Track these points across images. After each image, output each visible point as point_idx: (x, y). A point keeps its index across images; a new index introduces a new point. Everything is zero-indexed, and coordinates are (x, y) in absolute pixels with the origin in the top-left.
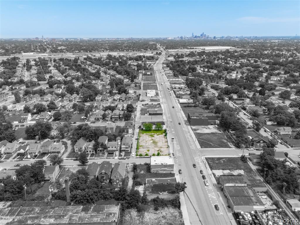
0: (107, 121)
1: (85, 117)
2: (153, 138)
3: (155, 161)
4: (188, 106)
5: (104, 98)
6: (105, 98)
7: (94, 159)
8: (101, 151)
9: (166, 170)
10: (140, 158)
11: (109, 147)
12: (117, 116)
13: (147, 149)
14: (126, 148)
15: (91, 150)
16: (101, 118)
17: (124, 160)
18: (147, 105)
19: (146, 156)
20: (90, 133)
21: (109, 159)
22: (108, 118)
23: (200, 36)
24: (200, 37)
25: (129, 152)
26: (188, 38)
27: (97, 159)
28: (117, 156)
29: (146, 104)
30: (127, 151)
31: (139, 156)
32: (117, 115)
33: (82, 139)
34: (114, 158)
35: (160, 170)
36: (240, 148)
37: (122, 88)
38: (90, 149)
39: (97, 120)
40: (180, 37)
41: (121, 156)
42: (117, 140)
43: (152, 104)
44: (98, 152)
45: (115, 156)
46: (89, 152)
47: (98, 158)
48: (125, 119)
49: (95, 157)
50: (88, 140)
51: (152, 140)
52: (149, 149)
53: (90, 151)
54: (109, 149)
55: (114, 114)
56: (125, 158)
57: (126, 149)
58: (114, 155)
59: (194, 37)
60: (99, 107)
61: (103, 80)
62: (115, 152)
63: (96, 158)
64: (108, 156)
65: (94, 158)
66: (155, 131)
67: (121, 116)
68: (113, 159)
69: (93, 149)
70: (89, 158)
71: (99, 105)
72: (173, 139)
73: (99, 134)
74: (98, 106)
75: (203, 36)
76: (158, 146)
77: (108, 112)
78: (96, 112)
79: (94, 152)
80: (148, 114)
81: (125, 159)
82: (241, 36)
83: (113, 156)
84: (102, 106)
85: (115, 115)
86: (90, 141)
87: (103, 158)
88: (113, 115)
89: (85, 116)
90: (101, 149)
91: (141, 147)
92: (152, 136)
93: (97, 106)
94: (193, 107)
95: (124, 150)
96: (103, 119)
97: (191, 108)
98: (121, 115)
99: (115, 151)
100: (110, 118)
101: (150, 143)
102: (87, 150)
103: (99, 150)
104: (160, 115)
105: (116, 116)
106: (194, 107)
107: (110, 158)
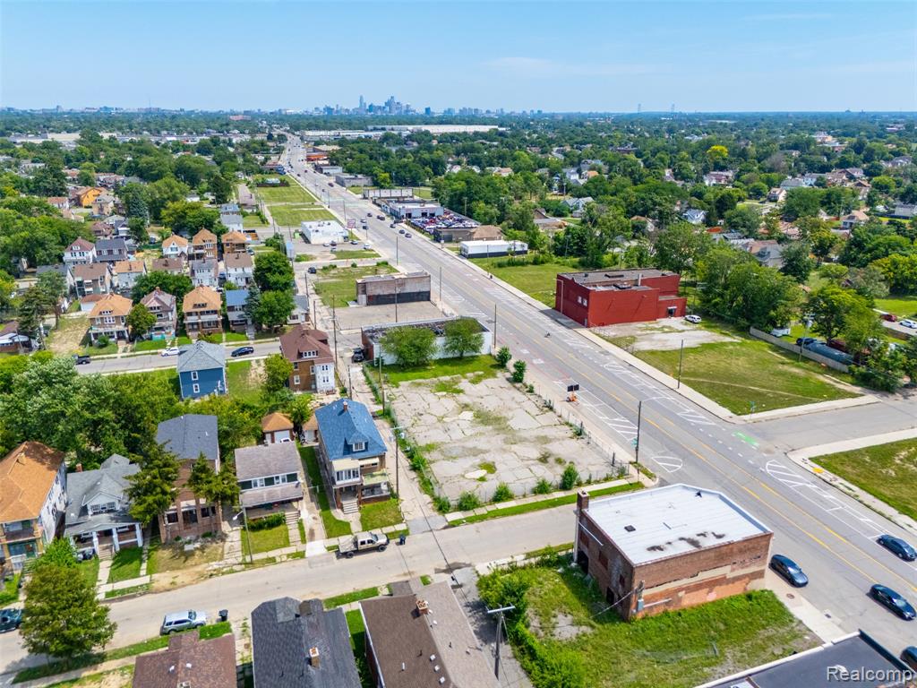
0: (162, 345)
1: (23, 339)
2: (463, 398)
3: (630, 529)
4: (512, 264)
5: (110, 252)
6: (116, 252)
7: (146, 590)
8: (190, 517)
9: (722, 581)
10: (471, 520)
11: (247, 485)
12: (214, 317)
13: (477, 461)
14: (366, 471)
15: (114, 526)
16: (121, 336)
17: (375, 555)
18: (333, 272)
19: (501, 506)
20: (88, 407)
21: (271, 567)
22: (161, 329)
23: (384, 105)
24: (384, 108)
25: (386, 498)
26: (347, 110)
27: (173, 586)
28: (312, 533)
29: (325, 268)
30: (373, 488)
31: (461, 507)
32: (215, 312)
33: (27, 452)
34: (301, 555)
35: (689, 589)
36: (893, 393)
37: (191, 213)
38: (105, 516)
39: (101, 347)
40: (322, 109)
41: (344, 528)
42: (272, 433)
43: (354, 266)
44: (165, 527)
45: (304, 541)
46: (95, 540)
47: (182, 576)
48: (259, 329)
49: (150, 572)
50: (73, 454)
51: (466, 407)
52: (489, 458)
53: (105, 535)
54: (248, 498)
55: (195, 306)
56: (383, 540)
57: (368, 481)
58: (294, 533)
59: (367, 108)
60: (96, 289)
61: (85, 203)
62: (289, 514)
63: (163, 579)
64: (247, 549)
65: (144, 580)
66: (447, 368)
67: (233, 316)
68: (300, 562)
69: (124, 516)
70: (109, 588)
71: (95, 281)
72: (576, 388)
73: (152, 406)
74: (89, 285)
75: (394, 109)
76: (524, 434)
77: (157, 299)
78: (79, 313)
79: (138, 532)
80: (363, 298)
81: (381, 548)
82: (499, 108)
83: (287, 543)
84: (108, 285)
85: (202, 313)
86: (90, 461)
87: (219, 572)
88: (190, 314)
89: (19, 333)
90: (186, 504)
91: (434, 455)
92: (451, 389)
93: (80, 284)
94: (530, 266)
95: (351, 491)
96: (131, 341)
97: (525, 268)
98: (231, 309)
99: (290, 501)
100: (173, 331)
101: (465, 425)
102: (80, 530)
103: (173, 518)
104: (419, 300)
105: (206, 318)
106: (536, 262)
107: (272, 560)
